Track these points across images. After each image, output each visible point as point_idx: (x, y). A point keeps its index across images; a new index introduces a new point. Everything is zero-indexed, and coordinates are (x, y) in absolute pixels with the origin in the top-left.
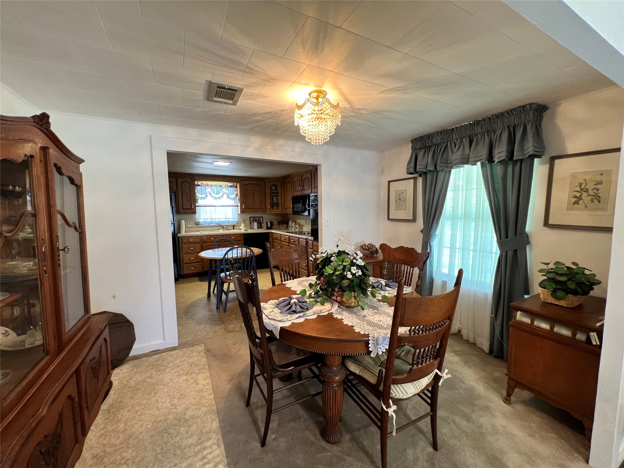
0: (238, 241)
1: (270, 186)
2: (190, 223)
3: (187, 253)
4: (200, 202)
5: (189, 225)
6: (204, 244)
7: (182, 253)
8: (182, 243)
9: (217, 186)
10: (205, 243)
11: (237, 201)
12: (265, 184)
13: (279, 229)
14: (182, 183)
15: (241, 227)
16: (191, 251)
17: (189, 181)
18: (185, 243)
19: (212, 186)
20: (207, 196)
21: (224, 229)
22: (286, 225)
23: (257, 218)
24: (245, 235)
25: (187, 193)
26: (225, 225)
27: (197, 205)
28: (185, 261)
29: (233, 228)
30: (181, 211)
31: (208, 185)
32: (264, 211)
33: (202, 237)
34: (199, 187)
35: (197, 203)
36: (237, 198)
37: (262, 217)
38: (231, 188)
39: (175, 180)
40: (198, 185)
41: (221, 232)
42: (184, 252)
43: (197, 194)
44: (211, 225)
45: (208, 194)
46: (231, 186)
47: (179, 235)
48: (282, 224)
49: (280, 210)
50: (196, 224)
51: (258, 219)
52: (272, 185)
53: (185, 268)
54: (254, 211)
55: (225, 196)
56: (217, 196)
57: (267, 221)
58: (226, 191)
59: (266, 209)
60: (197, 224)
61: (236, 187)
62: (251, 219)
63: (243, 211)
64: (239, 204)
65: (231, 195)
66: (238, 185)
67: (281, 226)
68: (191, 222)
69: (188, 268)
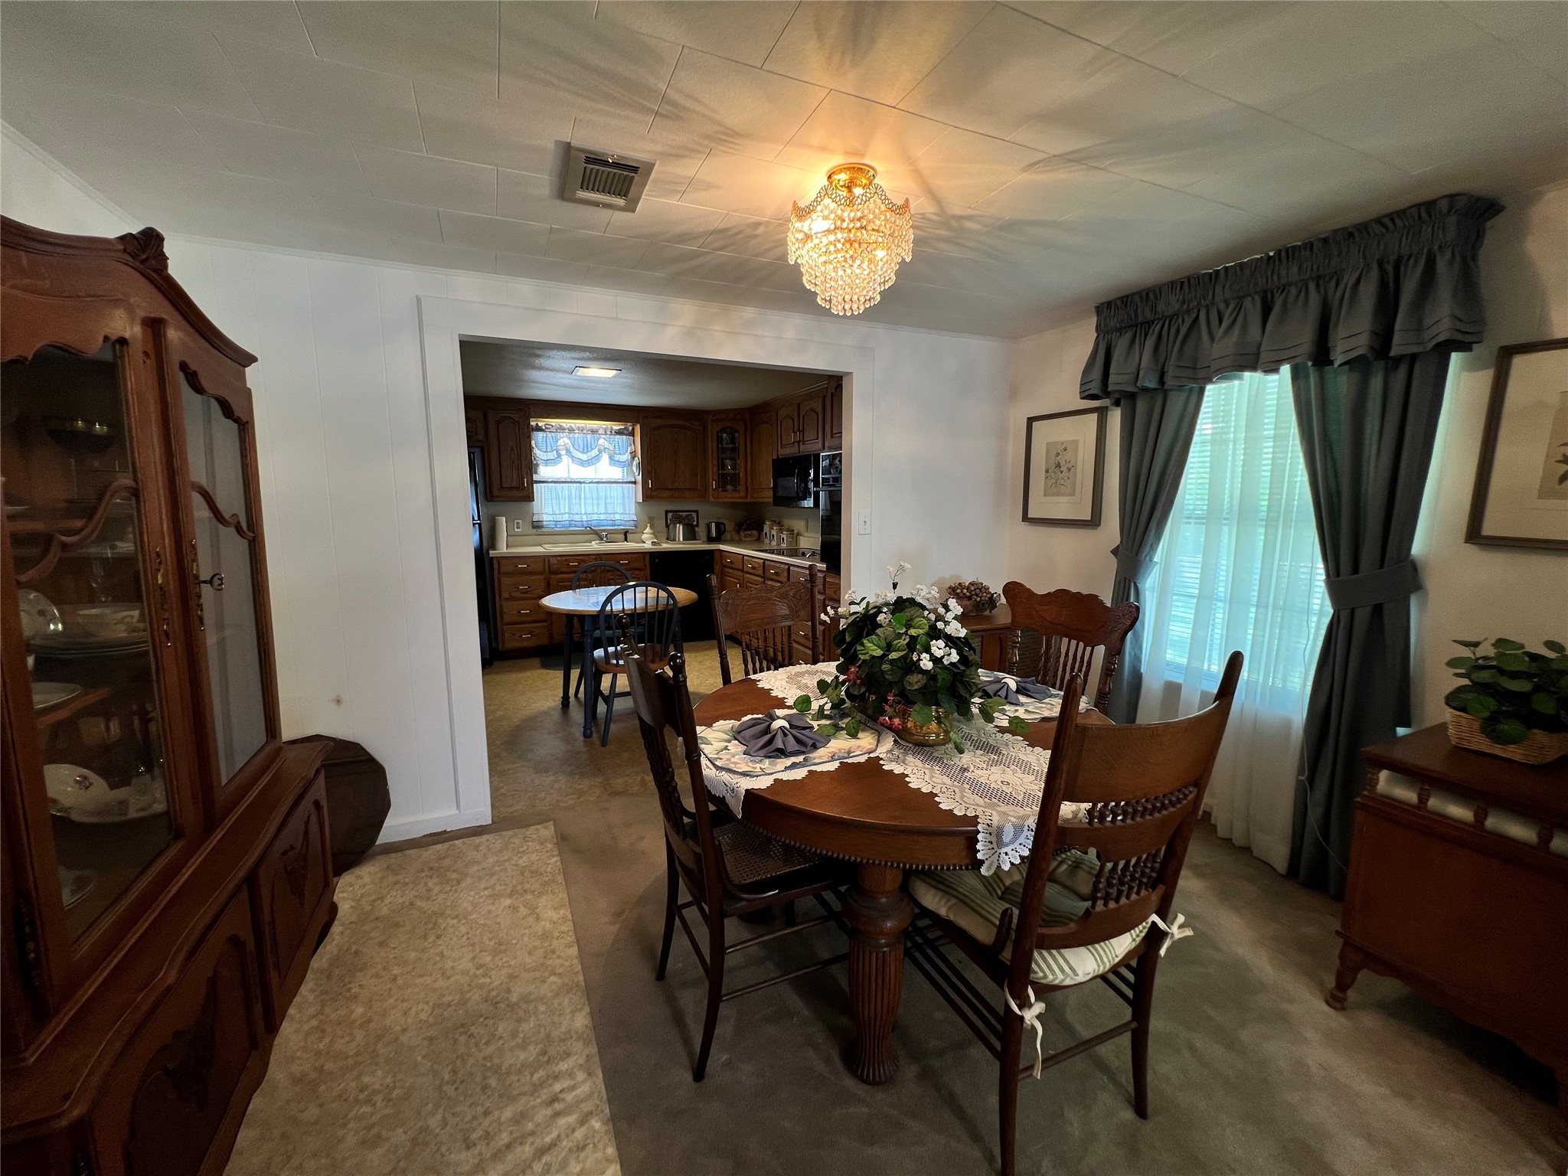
0: (636, 569)
1: (718, 432)
2: (518, 523)
3: (512, 598)
4: (544, 472)
5: (516, 530)
6: (553, 576)
7: (500, 597)
8: (499, 572)
9: (585, 431)
10: (556, 573)
11: (634, 468)
12: (705, 428)
13: (738, 542)
14: (498, 423)
15: (644, 536)
16: (523, 593)
17: (515, 416)
18: (508, 574)
19: (571, 430)
20: (559, 456)
21: (602, 539)
22: (755, 533)
23: (684, 514)
24: (653, 555)
25: (512, 450)
26: (604, 531)
27: (535, 477)
28: (506, 618)
29: (623, 536)
30: (496, 493)
31: (562, 429)
32: (703, 495)
33: (549, 561)
34: (540, 435)
35: (536, 473)
36: (635, 463)
37: (697, 512)
38: (618, 436)
39: (482, 416)
40: (539, 429)
41: (595, 546)
42: (506, 595)
43: (536, 451)
44: (571, 529)
45: (563, 452)
46: (619, 433)
47: (492, 553)
48: (746, 530)
49: (742, 494)
50: (534, 527)
51: (687, 516)
52: (723, 430)
53: (507, 635)
54: (676, 495)
55: (605, 457)
56: (584, 457)
57: (707, 521)
58: (607, 444)
59: (706, 490)
60: (537, 526)
61: (632, 434)
62: (670, 515)
63: (648, 495)
64: (639, 479)
65: (620, 454)
66: (638, 428)
67: (742, 534)
68: (520, 521)
69: (514, 634)
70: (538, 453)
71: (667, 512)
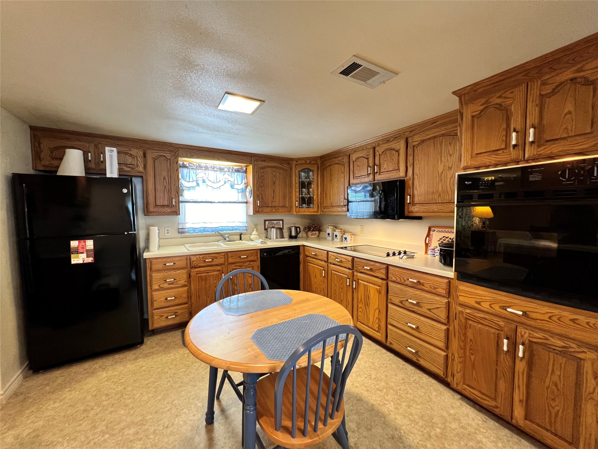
0: (251, 261)
1: (299, 172)
2: (168, 230)
3: (161, 289)
4: (186, 195)
5: (166, 234)
6: (192, 270)
7: (151, 289)
8: (151, 269)
9: (215, 169)
10: (195, 267)
11: (248, 194)
12: (291, 169)
13: (307, 238)
14: (154, 160)
15: (252, 237)
16: (169, 284)
17: (168, 156)
18: (158, 271)
19: (206, 168)
20: (198, 185)
21: (225, 239)
22: (317, 232)
23: (275, 222)
24: (262, 250)
25: (164, 179)
26: (227, 234)
27: (181, 199)
28: (156, 305)
29: (239, 237)
30: (151, 209)
31: (200, 167)
32: (289, 210)
33: (190, 259)
34: (185, 170)
35: (181, 195)
36: (248, 190)
37: (282, 220)
38: (236, 174)
39: (142, 153)
40: (184, 166)
41: (223, 246)
42: (155, 287)
43: (182, 181)
44: (205, 233)
45: (200, 182)
46: (238, 171)
47: (146, 255)
48: (313, 231)
49: (315, 210)
50: (179, 232)
51: (277, 223)
52: (302, 171)
53: (156, 318)
54: (274, 210)
55: (228, 185)
56: (216, 186)
57: (289, 226)
58: (230, 178)
59: (291, 207)
60: (181, 231)
61: (246, 172)
62: (267, 223)
63: (257, 211)
64: (251, 200)
65: (238, 184)
66: (250, 168)
67: (310, 233)
68: (169, 229)
69: (162, 316)
70: (184, 183)
71: (265, 221)
